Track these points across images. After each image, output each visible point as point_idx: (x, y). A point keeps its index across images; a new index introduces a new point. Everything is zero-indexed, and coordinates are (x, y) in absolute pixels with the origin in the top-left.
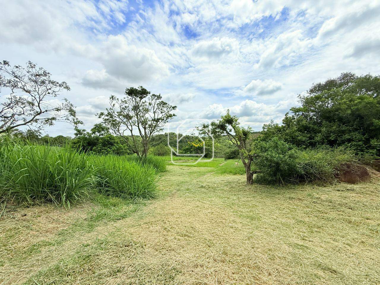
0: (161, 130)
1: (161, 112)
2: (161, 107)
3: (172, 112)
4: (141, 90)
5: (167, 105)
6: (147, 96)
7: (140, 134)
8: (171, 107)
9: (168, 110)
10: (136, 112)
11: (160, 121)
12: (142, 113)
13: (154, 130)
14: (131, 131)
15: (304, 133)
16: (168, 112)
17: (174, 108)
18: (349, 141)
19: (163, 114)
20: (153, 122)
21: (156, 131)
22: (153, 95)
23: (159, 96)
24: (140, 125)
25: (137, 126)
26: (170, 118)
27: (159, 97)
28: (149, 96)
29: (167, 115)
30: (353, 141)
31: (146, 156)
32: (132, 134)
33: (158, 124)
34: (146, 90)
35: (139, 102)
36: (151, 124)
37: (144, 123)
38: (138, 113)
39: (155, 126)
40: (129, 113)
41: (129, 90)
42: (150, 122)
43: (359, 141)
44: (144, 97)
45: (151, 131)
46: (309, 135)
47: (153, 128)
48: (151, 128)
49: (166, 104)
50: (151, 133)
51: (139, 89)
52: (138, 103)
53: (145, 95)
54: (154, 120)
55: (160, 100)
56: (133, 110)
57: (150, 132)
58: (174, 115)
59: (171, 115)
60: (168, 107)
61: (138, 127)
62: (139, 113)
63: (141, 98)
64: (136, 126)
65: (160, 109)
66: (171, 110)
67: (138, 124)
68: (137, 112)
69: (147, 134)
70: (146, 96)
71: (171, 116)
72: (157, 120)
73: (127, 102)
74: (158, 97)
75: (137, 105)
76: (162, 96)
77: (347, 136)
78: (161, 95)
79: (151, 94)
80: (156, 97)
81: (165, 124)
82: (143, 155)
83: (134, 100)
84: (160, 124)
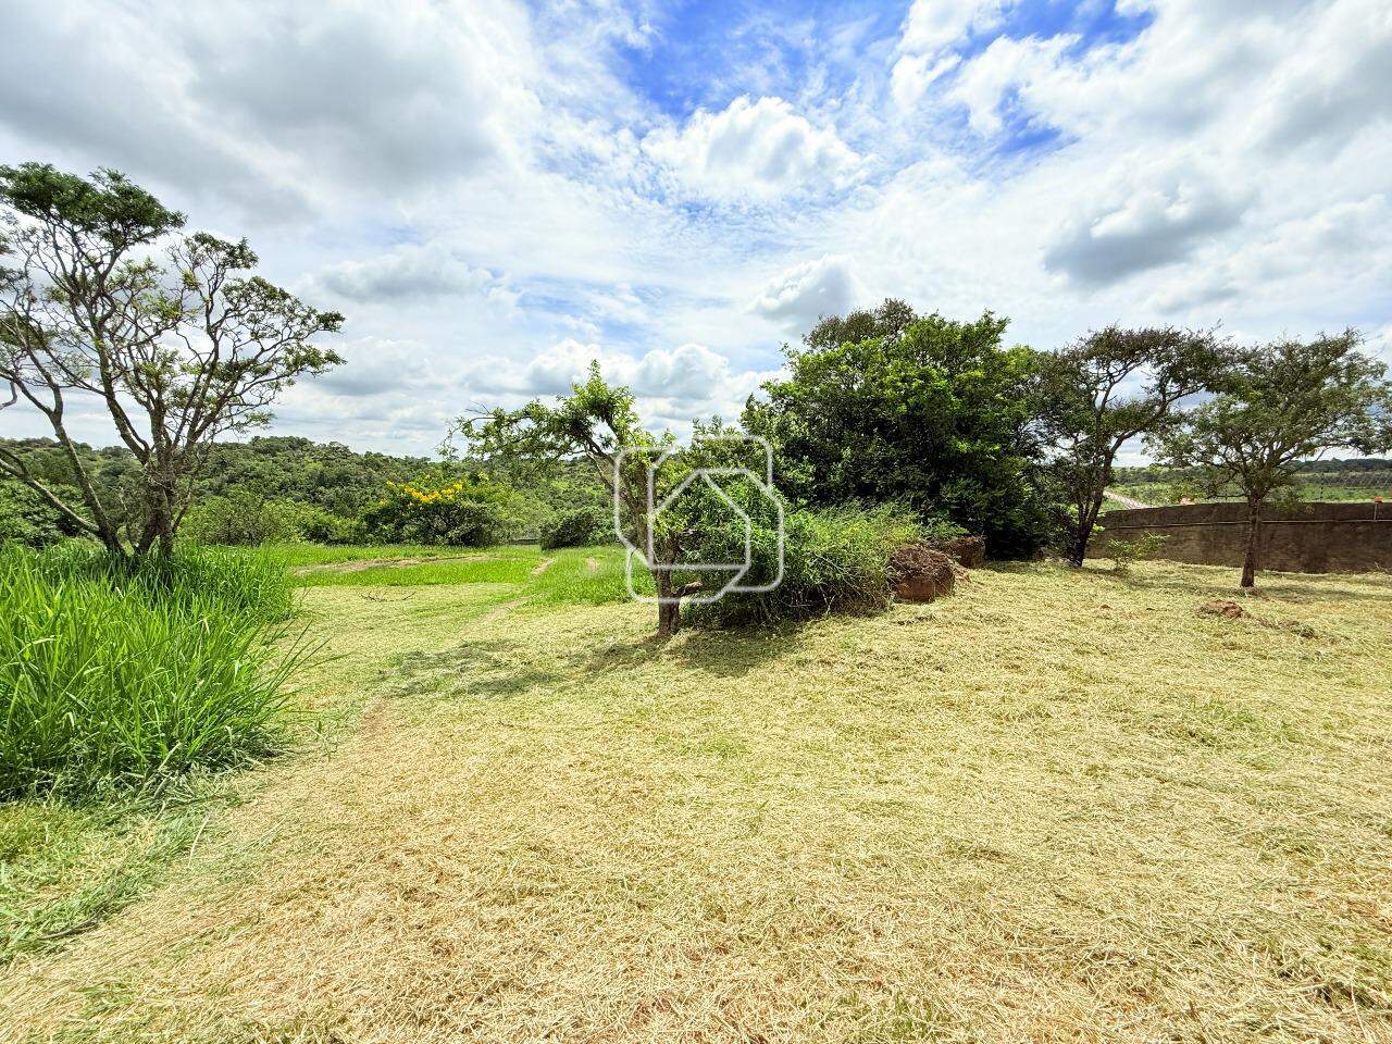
0: (254, 418)
1: (256, 336)
2: (252, 307)
3: (321, 342)
4: (113, 193)
5: (288, 302)
6: (161, 239)
7: (125, 436)
8: (309, 317)
9: (296, 329)
10: (82, 310)
11: (248, 377)
12: (128, 324)
13: (212, 419)
14: (56, 416)
15: (801, 460)
16: (298, 336)
17: (329, 321)
18: (901, 487)
19: (267, 343)
20: (204, 376)
21: (225, 423)
22: (202, 239)
23: (241, 248)
24: (118, 386)
25: (102, 388)
26: (312, 369)
27: (238, 256)
28: (172, 238)
29: (290, 352)
30: (909, 487)
31: (166, 548)
32: (61, 434)
33: (238, 389)
34: (151, 199)
35: (107, 259)
36: (197, 387)
37: (149, 381)
38: (104, 319)
39: (222, 401)
40: (31, 314)
41: (26, 178)
42: (192, 378)
43: (920, 489)
44: (141, 238)
45: (193, 425)
46: (811, 469)
47: (204, 409)
48: (191, 411)
49: (285, 296)
50: (194, 435)
51: (100, 188)
52: (96, 266)
53: (148, 230)
54: (211, 369)
55: (246, 275)
56: (55, 296)
57: (186, 429)
58: (332, 358)
59: (316, 353)
60: (292, 311)
61: (110, 395)
62: (109, 324)
63: (119, 242)
64: (90, 388)
65: (247, 316)
66: (311, 332)
67: (107, 381)
68: (99, 315)
69: (173, 437)
70: (154, 234)
71: (313, 359)
72: (235, 371)
73: (12, 246)
74: (231, 254)
75: (91, 274)
76: (256, 253)
77: (897, 476)
78: (251, 247)
79: (189, 231)
80: (223, 254)
81: (278, 394)
82: (145, 545)
83: (63, 239)
84: (250, 390)
